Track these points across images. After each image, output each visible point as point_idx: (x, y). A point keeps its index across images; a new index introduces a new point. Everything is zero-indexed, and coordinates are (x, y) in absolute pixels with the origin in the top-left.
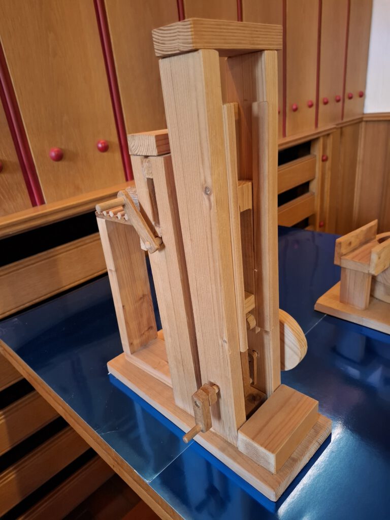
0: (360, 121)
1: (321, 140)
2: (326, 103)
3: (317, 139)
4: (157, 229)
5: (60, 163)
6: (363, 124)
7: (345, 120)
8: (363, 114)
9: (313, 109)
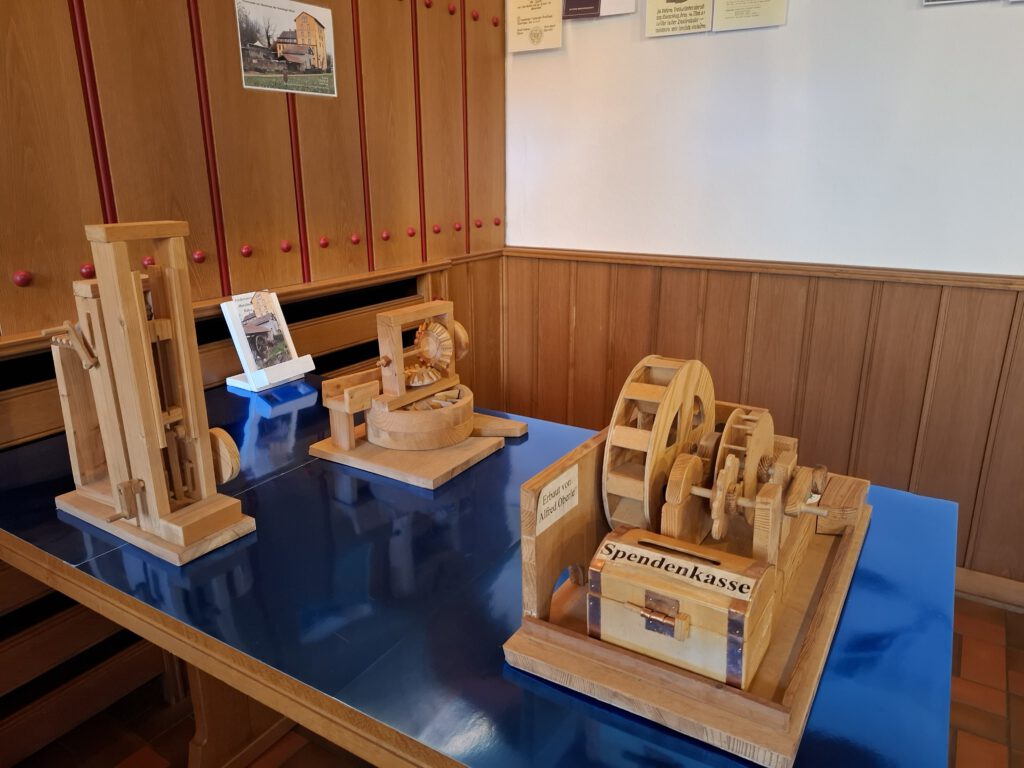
0: (499, 255)
1: (429, 277)
2: (437, 232)
3: (423, 275)
4: (94, 352)
5: (27, 288)
6: (504, 258)
7: (472, 253)
8: (505, 246)
9: (417, 239)
